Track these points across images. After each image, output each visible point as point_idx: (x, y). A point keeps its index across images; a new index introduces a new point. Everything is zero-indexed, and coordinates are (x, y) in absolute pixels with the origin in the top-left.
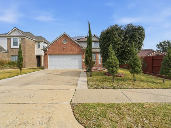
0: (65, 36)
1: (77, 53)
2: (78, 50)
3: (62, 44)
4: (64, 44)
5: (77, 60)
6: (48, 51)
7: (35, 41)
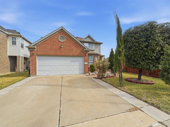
0: (62, 31)
1: (78, 54)
2: (80, 51)
3: (57, 41)
4: (61, 42)
5: (77, 63)
6: (36, 50)
7: (8, 35)
